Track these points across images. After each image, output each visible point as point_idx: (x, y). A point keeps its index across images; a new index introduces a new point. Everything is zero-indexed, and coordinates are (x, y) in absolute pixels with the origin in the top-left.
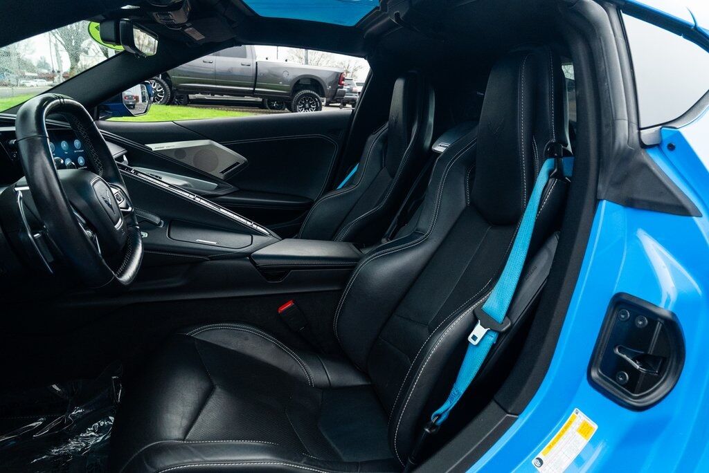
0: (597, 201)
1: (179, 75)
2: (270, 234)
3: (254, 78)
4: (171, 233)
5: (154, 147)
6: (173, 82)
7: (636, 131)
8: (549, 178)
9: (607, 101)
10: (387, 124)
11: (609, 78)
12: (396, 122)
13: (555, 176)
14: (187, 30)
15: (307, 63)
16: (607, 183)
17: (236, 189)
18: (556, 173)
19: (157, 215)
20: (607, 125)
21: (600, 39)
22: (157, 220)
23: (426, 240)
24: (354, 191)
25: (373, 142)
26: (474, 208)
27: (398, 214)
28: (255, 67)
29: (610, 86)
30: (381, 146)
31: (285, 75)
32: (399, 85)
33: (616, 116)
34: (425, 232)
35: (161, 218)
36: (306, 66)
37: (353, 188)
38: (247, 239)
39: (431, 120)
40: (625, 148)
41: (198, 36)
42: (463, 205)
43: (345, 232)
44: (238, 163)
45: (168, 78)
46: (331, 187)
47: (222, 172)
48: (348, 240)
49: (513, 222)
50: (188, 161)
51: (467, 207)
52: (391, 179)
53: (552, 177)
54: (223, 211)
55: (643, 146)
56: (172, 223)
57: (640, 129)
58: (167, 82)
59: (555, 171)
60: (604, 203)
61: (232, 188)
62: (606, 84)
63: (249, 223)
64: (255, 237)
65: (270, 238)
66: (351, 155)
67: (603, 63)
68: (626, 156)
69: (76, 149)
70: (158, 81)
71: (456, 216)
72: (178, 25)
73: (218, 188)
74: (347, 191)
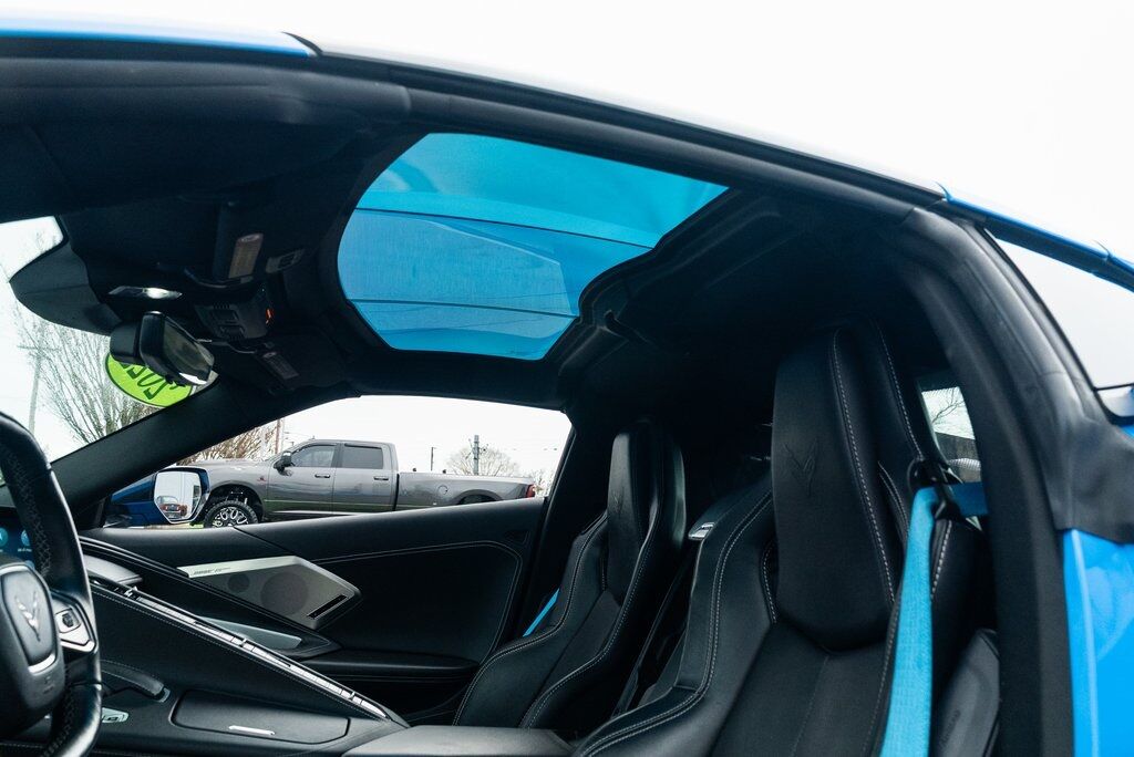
0: (1059, 534)
1: (276, 498)
2: (388, 717)
3: (393, 498)
4: (180, 712)
5: (193, 571)
6: (265, 508)
7: (1089, 394)
8: (935, 521)
9: (1014, 350)
10: (606, 513)
11: (1003, 312)
12: (620, 504)
13: (946, 515)
14: (266, 356)
15: (476, 473)
16: (1069, 493)
17: (335, 647)
18: (944, 510)
19: (158, 678)
20: (1030, 389)
21: (965, 263)
22: (157, 687)
23: (701, 703)
24: (555, 638)
25: (583, 545)
26: (786, 626)
27: (640, 663)
28: (395, 481)
29: (1010, 324)
30: (597, 552)
31: (442, 491)
32: (620, 447)
33: (1042, 370)
34: (695, 684)
35: (167, 685)
36: (476, 478)
37: (550, 633)
38: (338, 725)
39: (681, 493)
40: (1081, 424)
41: (286, 372)
42: (764, 623)
43: (537, 710)
44: (342, 597)
45: (258, 503)
46: (513, 632)
47: (313, 616)
48: (543, 724)
49: (876, 636)
50: (252, 595)
51: (772, 625)
52: (618, 608)
53: (940, 517)
54: (295, 670)
55: (1114, 419)
56: (188, 695)
57: (1095, 390)
58: (254, 510)
59: (943, 505)
60: (1075, 535)
61: (327, 644)
62: (1001, 323)
63: (346, 695)
64: (355, 722)
65: (388, 724)
66: (545, 574)
67: (982, 293)
68: (1089, 439)
69: (22, 546)
70: (239, 508)
71: (755, 647)
72: (252, 343)
73: (302, 645)
74: (540, 639)
